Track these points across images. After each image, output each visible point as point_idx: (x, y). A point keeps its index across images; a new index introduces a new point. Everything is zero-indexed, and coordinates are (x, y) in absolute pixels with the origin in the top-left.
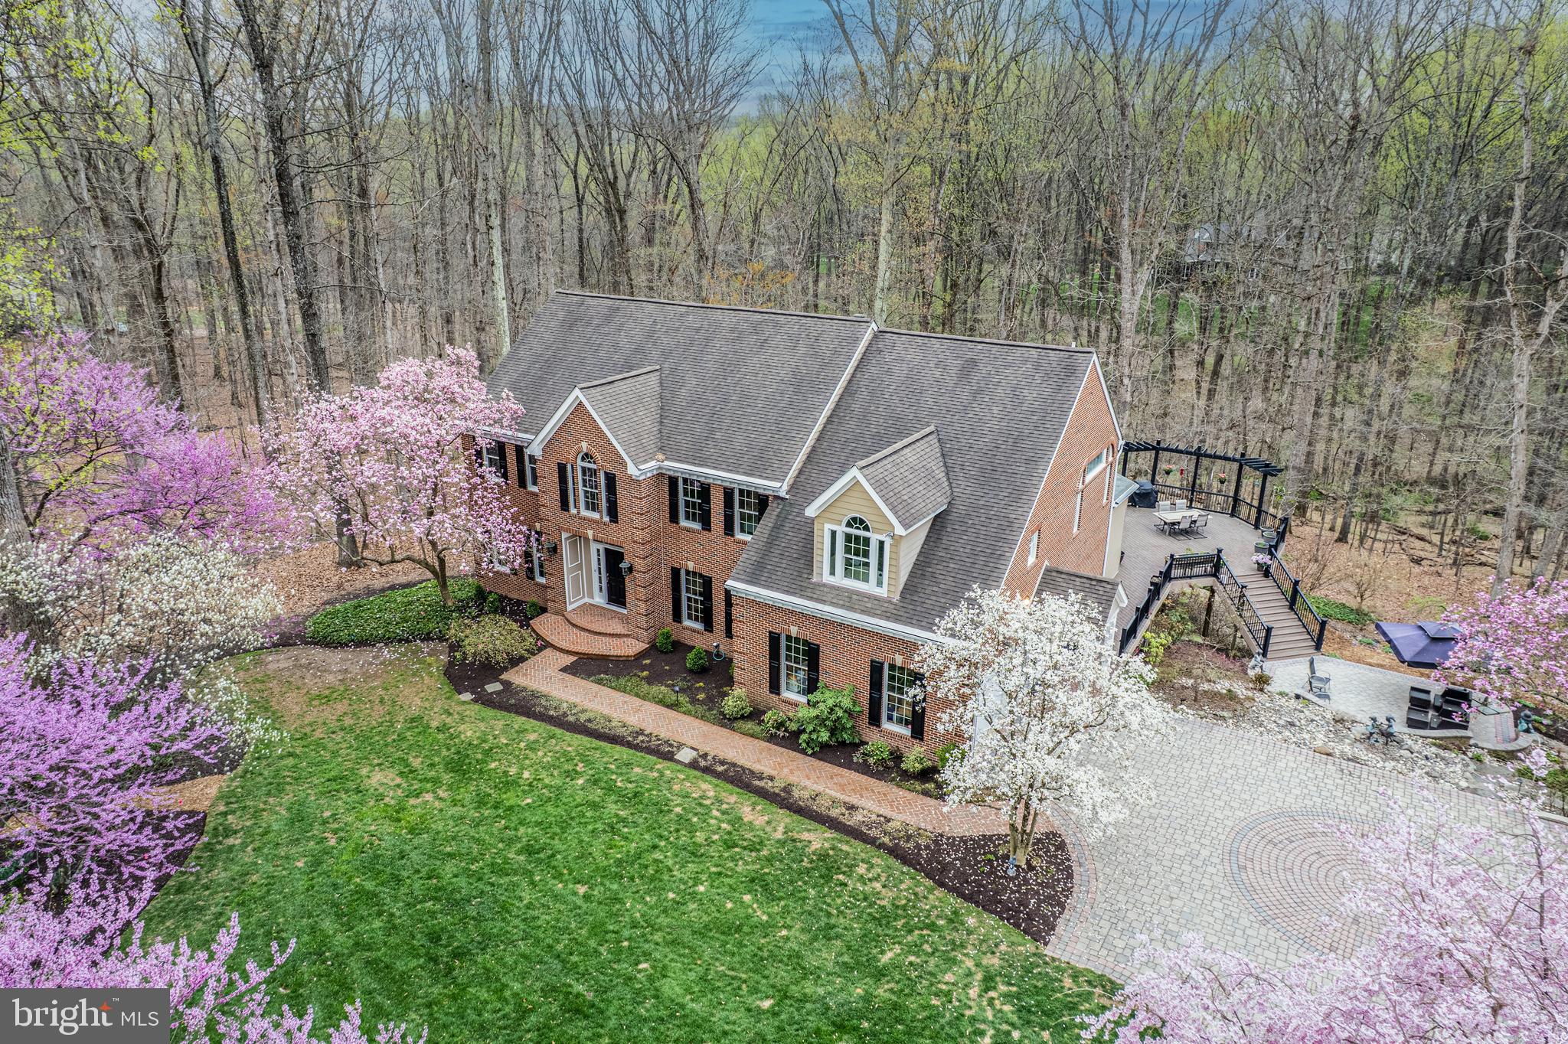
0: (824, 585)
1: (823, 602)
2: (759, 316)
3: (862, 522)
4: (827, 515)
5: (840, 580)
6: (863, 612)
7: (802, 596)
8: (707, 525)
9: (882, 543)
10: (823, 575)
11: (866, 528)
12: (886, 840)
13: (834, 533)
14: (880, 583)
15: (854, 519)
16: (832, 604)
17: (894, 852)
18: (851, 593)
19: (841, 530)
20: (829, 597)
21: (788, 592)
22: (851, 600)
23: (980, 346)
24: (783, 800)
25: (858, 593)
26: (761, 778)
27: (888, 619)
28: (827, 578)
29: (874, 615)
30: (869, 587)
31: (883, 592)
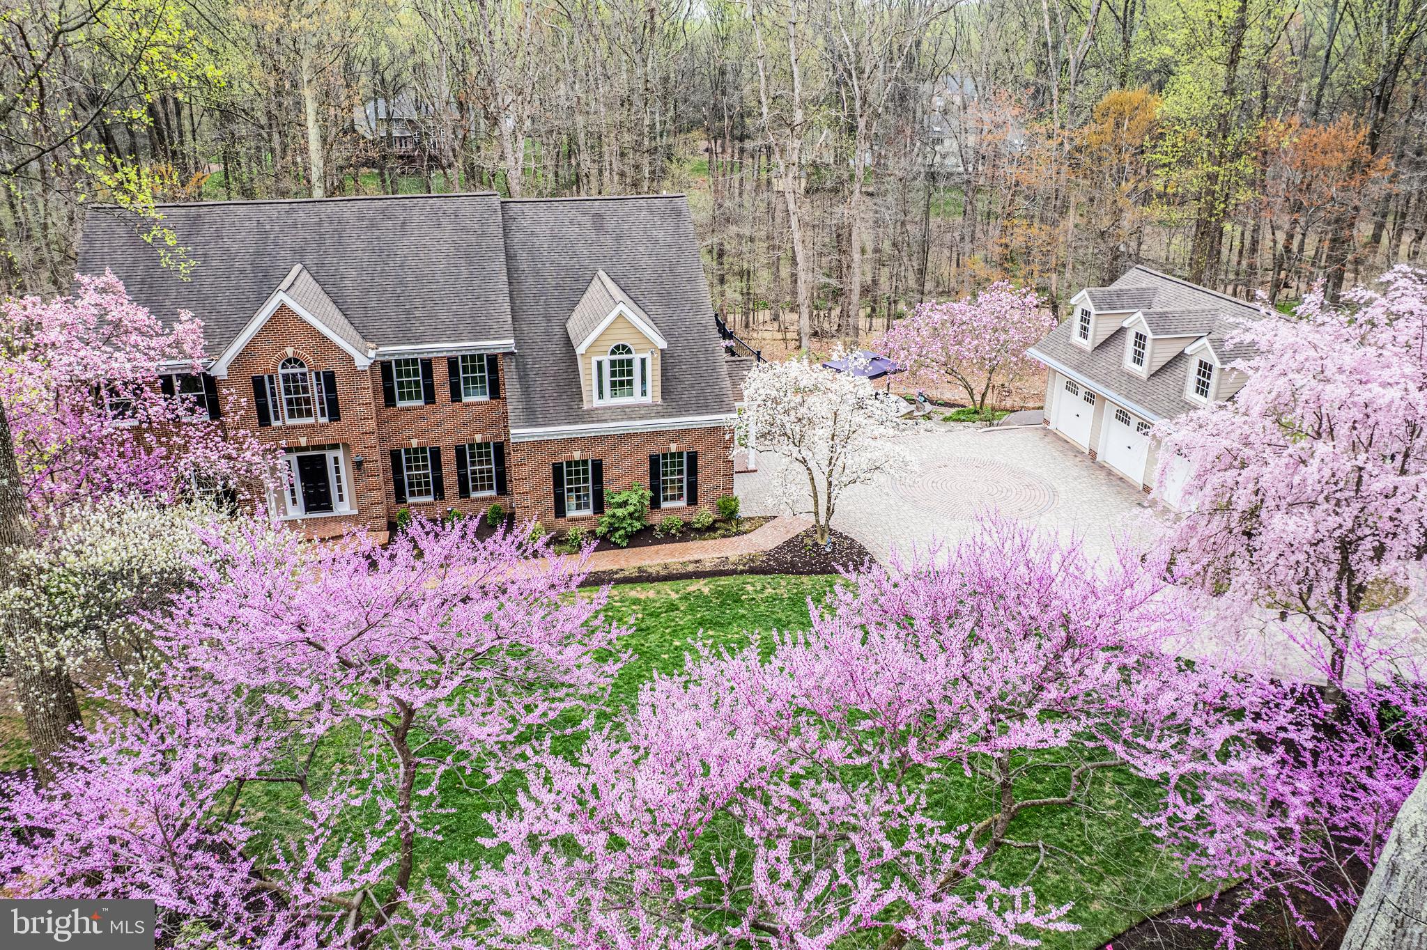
0: (597, 409)
1: (605, 421)
2: (381, 203)
3: (624, 347)
4: (592, 349)
5: (609, 401)
6: (641, 418)
7: (584, 422)
8: (430, 398)
9: (643, 361)
10: (592, 400)
11: (629, 351)
12: (741, 567)
13: (600, 364)
14: (644, 393)
15: (617, 347)
16: (613, 420)
17: (752, 571)
18: (623, 408)
19: (606, 359)
20: (607, 416)
21: (570, 423)
22: (626, 413)
23: (597, 203)
24: (644, 578)
25: (629, 407)
26: (616, 573)
27: (663, 417)
28: (597, 403)
29: (651, 418)
30: (636, 399)
31: (648, 399)
